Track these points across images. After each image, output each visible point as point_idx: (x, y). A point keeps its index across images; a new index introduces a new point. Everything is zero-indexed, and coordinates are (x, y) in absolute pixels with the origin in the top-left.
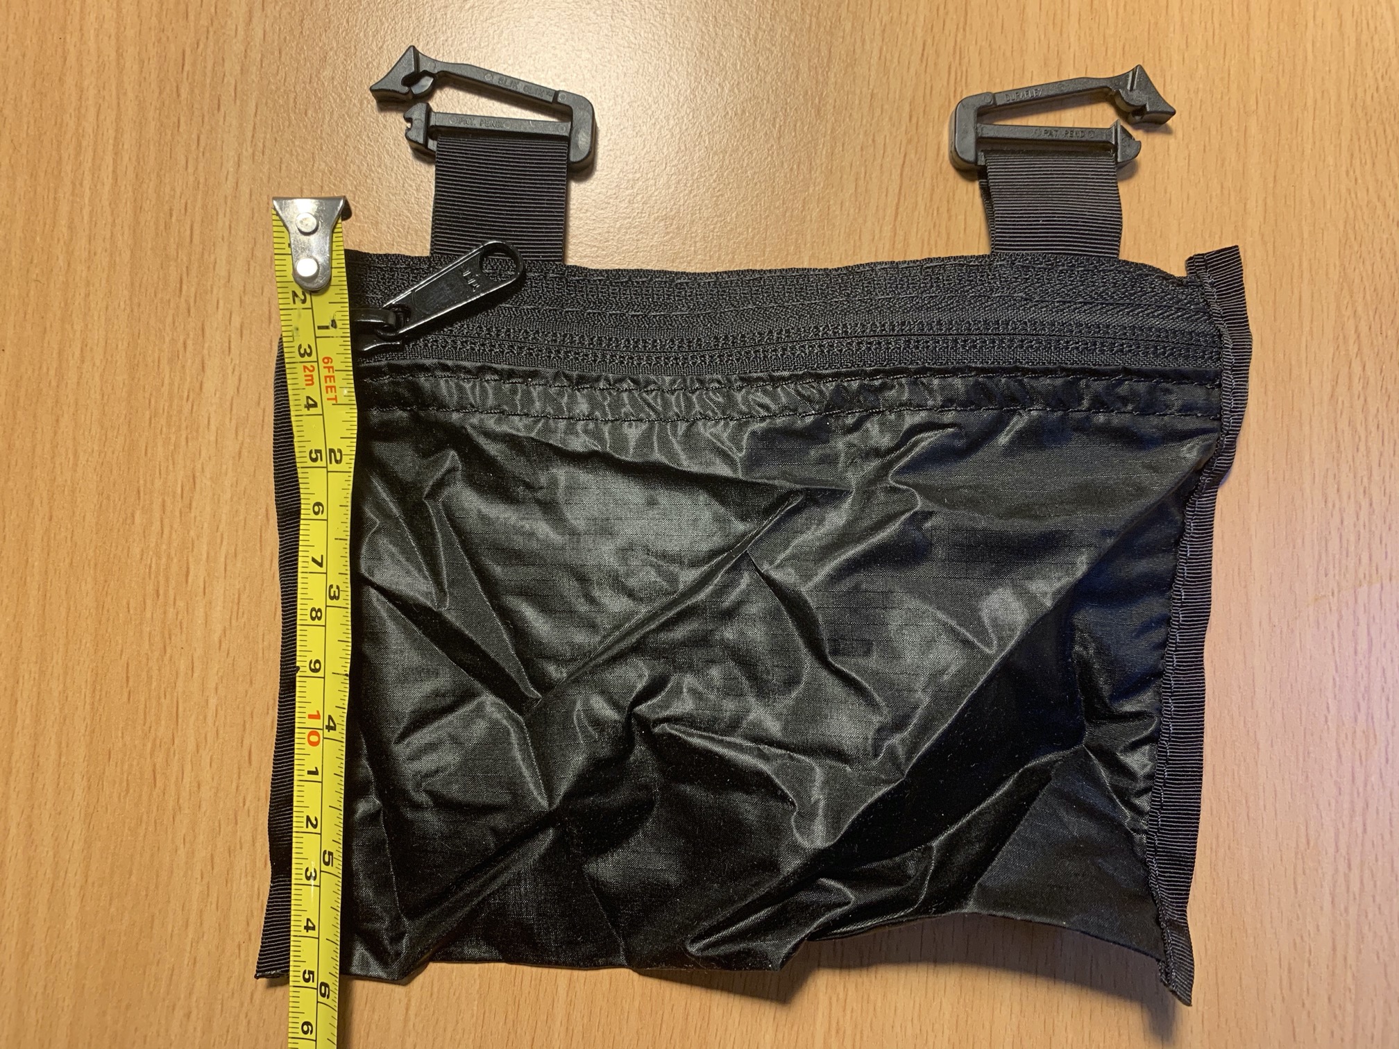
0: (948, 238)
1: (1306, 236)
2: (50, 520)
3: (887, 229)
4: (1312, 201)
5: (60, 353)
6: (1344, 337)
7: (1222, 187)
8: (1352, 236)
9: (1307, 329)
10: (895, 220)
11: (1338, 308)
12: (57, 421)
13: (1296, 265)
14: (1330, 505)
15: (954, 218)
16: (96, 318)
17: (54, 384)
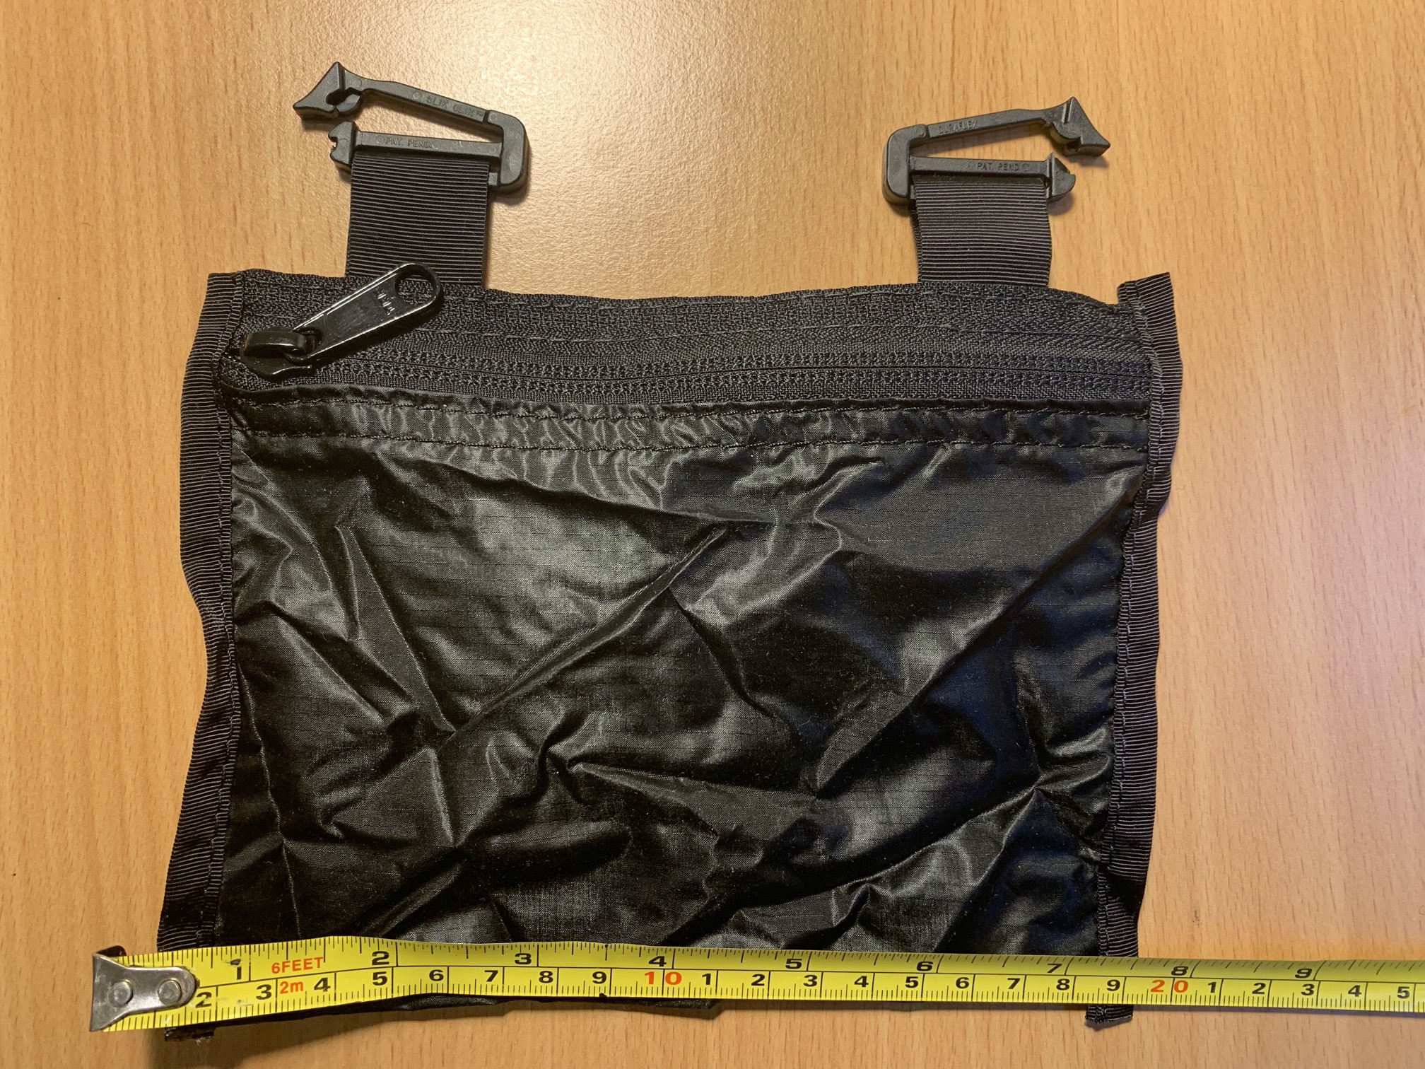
0: (1007, 88)
1: (1359, 50)
2: (129, 466)
3: (945, 84)
4: (1362, 16)
5: (119, 295)
6: (1407, 148)
7: (1272, 9)
8: (1403, 45)
9: (1369, 143)
10: (952, 74)
11: (1398, 118)
12: (124, 365)
13: (1353, 80)
14: (1410, 315)
15: (1010, 67)
16: (151, 255)
17: (116, 327)
